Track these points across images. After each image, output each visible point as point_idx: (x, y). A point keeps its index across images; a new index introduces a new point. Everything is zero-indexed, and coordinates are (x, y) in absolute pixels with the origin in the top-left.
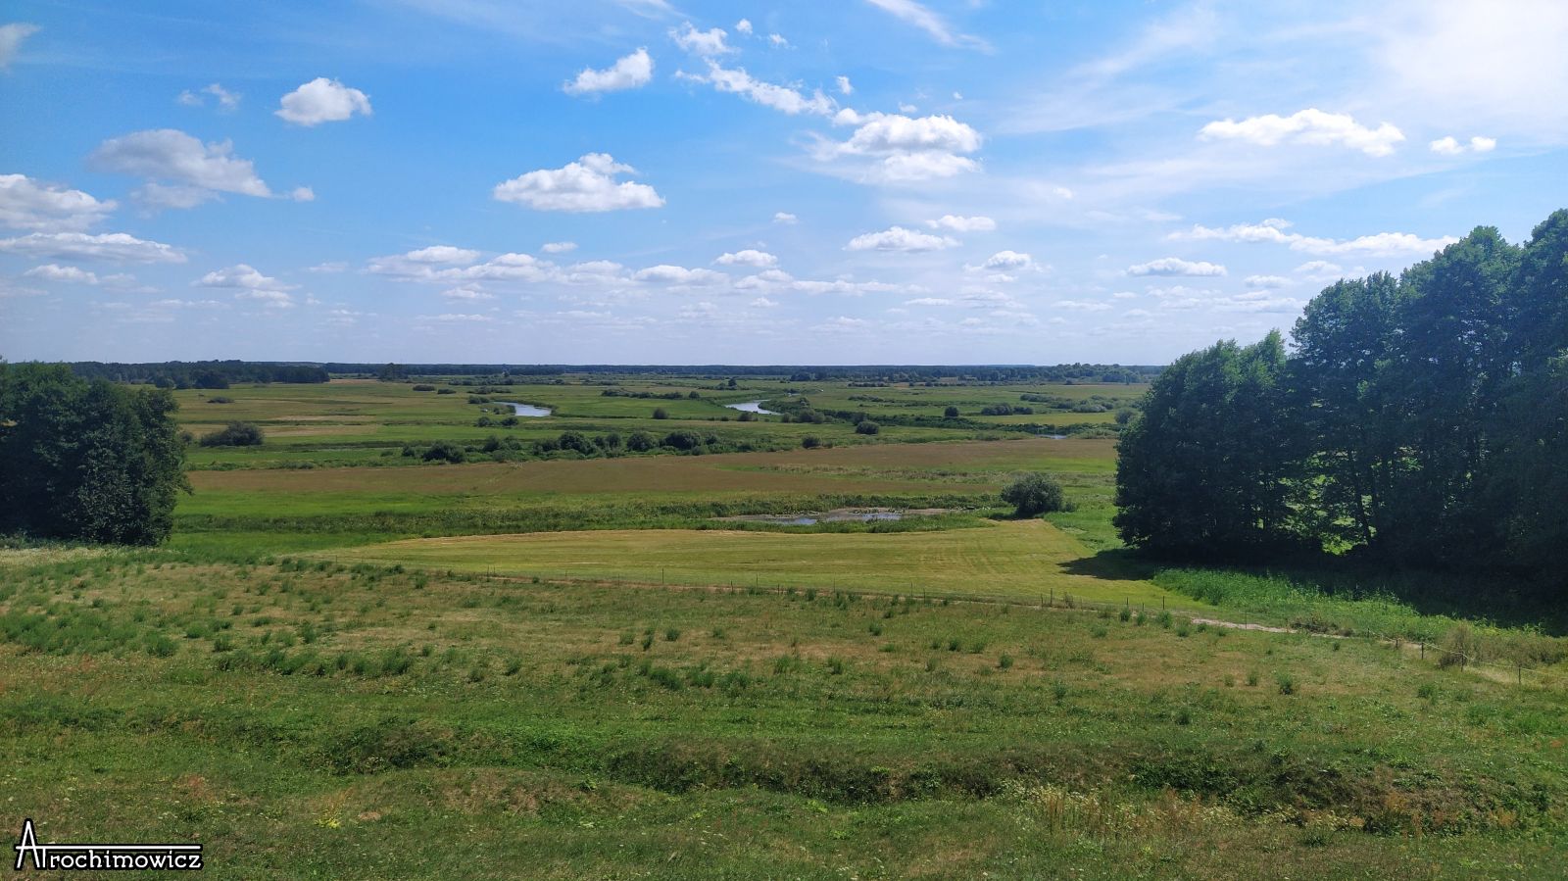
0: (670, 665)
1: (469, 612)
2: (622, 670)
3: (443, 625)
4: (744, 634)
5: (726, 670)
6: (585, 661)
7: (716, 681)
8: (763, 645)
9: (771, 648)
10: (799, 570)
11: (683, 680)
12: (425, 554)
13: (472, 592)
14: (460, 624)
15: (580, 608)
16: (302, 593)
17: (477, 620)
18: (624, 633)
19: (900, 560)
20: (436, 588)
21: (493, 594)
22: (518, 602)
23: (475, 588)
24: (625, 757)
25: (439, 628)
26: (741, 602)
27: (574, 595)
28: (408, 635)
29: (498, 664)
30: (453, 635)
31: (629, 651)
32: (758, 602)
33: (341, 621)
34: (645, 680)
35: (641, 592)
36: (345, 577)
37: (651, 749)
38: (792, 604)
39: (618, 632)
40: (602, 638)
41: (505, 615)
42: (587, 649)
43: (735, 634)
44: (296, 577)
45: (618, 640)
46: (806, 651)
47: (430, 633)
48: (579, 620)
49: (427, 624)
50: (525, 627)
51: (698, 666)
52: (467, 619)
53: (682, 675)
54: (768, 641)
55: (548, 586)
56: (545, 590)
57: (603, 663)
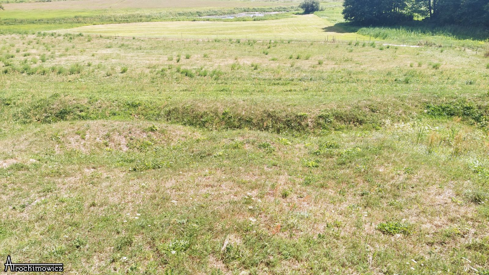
0: (188, 68)
1: (108, 49)
2: (169, 70)
3: (97, 54)
4: (216, 56)
5: (211, 70)
6: (154, 67)
7: (208, 74)
8: (224, 60)
9: (227, 61)
10: (231, 34)
11: (194, 73)
12: (93, 30)
13: (109, 43)
14: (104, 54)
15: (151, 48)
16: (44, 44)
17: (111, 52)
18: (169, 56)
19: (266, 29)
20: (95, 41)
21: (118, 43)
22: (127, 46)
23: (111, 41)
24: (173, 110)
25: (95, 56)
26: (213, 44)
27: (149, 43)
28: (83, 59)
29: (119, 69)
30: (101, 58)
31: (171, 63)
32: (219, 44)
33: (57, 54)
34: (179, 74)
35: (174, 42)
36: (61, 38)
37: (186, 106)
38: (231, 45)
39: (167, 56)
40: (160, 59)
41: (122, 51)
42: (154, 63)
43: (212, 56)
44: (42, 39)
45: (167, 59)
46: (241, 61)
47: (92, 57)
48: (151, 52)
49: (91, 54)
50: (130, 55)
51: (200, 68)
52: (108, 52)
53: (194, 72)
54: (225, 58)
55: (139, 40)
56: (138, 42)
57: (161, 68)
